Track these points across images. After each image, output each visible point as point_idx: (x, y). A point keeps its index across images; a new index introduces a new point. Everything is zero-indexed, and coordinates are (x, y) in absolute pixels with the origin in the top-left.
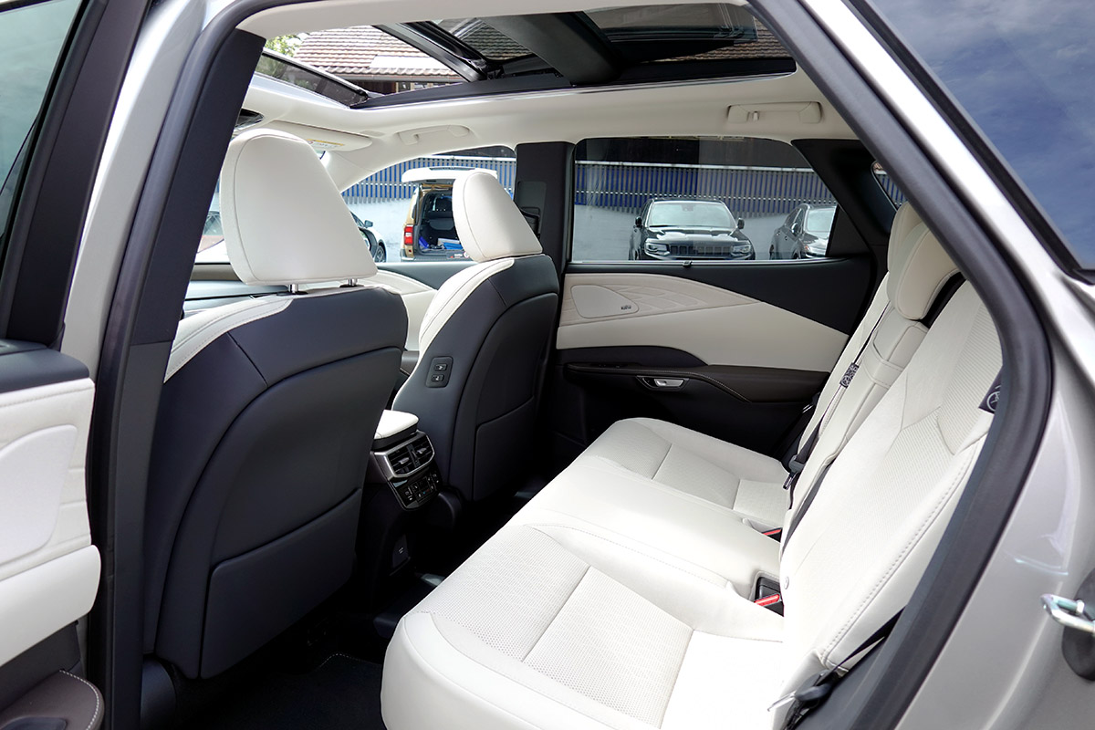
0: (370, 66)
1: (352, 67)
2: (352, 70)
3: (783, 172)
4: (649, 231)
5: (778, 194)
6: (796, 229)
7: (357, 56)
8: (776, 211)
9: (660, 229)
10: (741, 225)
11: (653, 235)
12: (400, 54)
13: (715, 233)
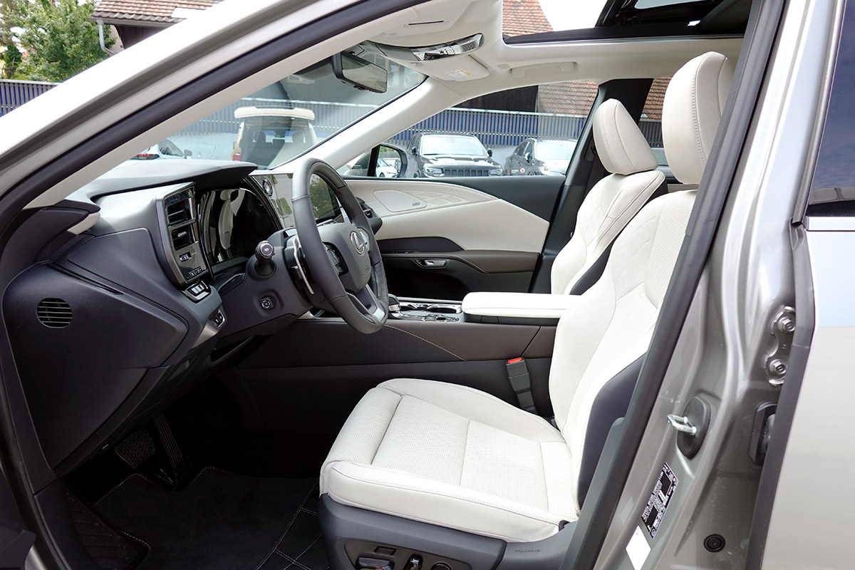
0: (172, 16)
1: (156, 16)
2: (156, 18)
3: (510, 114)
4: (423, 158)
5: (507, 131)
6: (529, 157)
7: (158, 7)
8: (506, 143)
9: (434, 157)
10: (490, 153)
11: (428, 161)
12: (197, 7)
13: (476, 160)
